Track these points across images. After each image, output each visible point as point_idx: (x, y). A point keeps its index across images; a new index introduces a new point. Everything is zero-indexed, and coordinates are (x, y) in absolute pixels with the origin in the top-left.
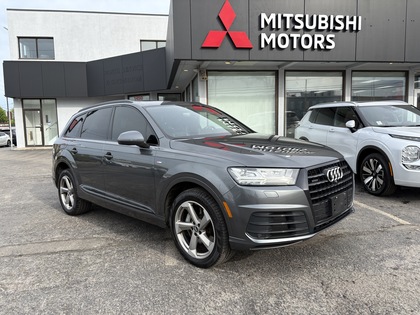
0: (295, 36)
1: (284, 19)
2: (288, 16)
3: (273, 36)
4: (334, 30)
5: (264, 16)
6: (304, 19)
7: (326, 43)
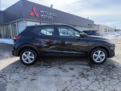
0: (47, 16)
1: (44, 12)
2: (45, 12)
3: (43, 15)
4: (52, 16)
5: (41, 11)
6: (48, 13)
7: (51, 18)
